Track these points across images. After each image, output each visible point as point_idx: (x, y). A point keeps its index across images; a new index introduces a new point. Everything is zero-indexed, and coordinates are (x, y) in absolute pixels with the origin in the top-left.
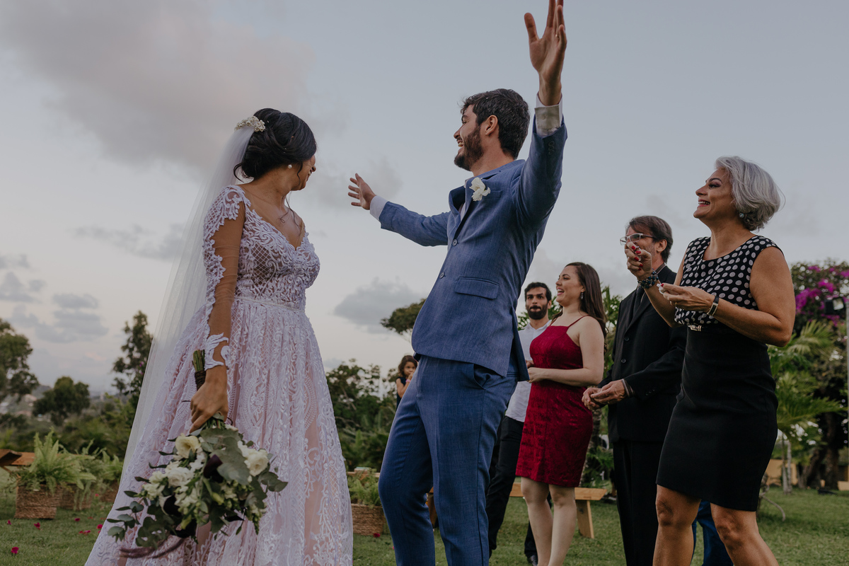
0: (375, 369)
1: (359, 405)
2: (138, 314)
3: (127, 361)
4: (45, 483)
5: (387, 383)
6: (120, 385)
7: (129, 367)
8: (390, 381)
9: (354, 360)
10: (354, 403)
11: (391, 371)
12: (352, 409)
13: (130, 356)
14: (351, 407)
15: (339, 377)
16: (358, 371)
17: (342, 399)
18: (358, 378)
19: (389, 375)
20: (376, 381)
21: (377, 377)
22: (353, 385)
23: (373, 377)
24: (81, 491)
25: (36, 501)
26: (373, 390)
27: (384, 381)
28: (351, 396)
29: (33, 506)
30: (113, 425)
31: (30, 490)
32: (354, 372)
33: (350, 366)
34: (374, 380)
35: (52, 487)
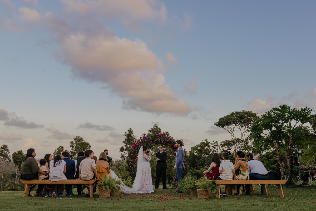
0: (215, 142)
1: (210, 157)
2: (129, 129)
3: (125, 148)
4: (106, 187)
5: (221, 148)
6: (123, 157)
7: (126, 150)
8: (222, 147)
9: (206, 140)
10: (208, 156)
11: (221, 143)
12: (208, 159)
13: (126, 146)
14: (208, 158)
15: (201, 147)
16: (209, 144)
17: (203, 156)
18: (209, 147)
19: (221, 144)
20: (216, 147)
21: (217, 146)
22: (208, 149)
23: (215, 146)
24: (116, 189)
25: (104, 193)
26: (215, 151)
27: (219, 147)
28: (207, 154)
29: (104, 194)
30: (121, 171)
31: (102, 190)
32: (207, 144)
33: (205, 142)
34: (215, 147)
35: (108, 188)
